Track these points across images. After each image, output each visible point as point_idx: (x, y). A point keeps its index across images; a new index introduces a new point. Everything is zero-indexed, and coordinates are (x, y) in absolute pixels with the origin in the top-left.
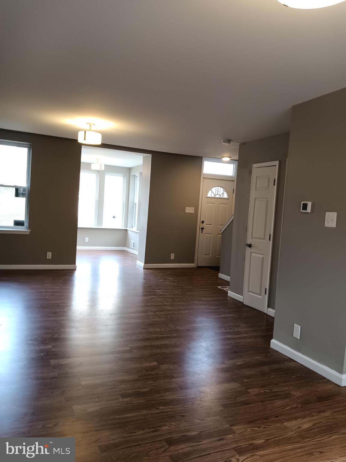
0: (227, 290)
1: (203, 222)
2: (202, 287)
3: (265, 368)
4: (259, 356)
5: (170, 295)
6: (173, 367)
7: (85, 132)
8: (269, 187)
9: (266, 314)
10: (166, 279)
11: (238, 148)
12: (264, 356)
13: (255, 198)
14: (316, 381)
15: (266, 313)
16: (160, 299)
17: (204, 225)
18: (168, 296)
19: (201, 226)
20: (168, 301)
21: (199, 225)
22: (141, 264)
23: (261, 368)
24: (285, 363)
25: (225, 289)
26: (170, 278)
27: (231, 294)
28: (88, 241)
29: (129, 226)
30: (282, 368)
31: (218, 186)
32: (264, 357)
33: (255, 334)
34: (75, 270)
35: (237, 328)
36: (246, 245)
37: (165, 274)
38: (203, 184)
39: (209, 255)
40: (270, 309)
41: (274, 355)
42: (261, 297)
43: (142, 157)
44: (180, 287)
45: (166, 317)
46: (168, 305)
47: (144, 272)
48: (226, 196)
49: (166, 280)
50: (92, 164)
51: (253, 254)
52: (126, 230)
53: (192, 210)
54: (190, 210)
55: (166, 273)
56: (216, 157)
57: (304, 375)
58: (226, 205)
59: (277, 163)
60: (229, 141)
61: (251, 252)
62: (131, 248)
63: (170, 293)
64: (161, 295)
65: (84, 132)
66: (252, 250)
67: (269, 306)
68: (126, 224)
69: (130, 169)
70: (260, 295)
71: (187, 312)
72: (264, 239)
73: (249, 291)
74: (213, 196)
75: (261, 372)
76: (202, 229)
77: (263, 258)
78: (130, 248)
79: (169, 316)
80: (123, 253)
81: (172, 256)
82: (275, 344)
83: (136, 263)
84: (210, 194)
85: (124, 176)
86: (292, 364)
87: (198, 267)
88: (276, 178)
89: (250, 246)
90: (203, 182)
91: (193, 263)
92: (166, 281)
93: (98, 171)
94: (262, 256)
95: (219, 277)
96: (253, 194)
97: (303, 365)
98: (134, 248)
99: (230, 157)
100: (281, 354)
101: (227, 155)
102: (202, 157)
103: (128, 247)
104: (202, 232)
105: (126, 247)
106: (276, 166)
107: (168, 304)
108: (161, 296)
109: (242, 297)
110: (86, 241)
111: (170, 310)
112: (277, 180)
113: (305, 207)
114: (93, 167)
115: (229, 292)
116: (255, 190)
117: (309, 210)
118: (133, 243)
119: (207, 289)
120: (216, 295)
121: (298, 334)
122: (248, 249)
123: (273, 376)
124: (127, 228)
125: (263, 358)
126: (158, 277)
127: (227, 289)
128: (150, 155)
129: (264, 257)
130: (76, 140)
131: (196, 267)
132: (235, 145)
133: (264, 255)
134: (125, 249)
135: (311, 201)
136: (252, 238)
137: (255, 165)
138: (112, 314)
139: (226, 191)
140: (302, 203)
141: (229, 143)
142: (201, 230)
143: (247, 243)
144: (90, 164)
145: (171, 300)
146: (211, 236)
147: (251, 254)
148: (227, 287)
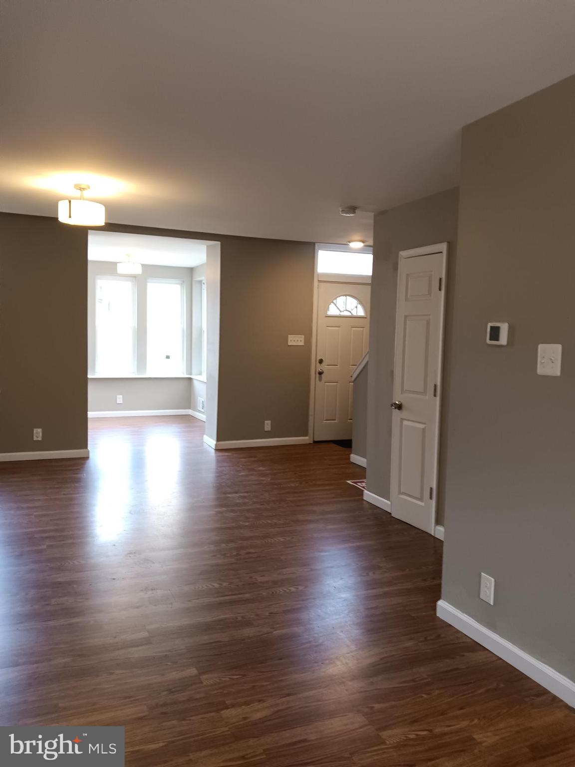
0: (363, 487)
1: (321, 361)
2: (318, 483)
3: (422, 669)
4: (411, 639)
5: (254, 503)
6: (228, 679)
7: (70, 202)
8: (430, 293)
9: (434, 537)
10: (253, 470)
11: (372, 222)
12: (422, 639)
13: (406, 317)
14: (527, 699)
15: (433, 534)
16: (232, 514)
17: (324, 367)
18: (250, 507)
19: (319, 369)
20: (248, 518)
21: (314, 367)
22: (210, 442)
23: (414, 670)
24: (464, 656)
25: (359, 485)
26: (261, 468)
27: (369, 496)
28: (121, 402)
29: (194, 371)
30: (457, 669)
31: (346, 295)
32: (421, 642)
33: (409, 585)
34: (87, 458)
35: (374, 573)
36: (392, 405)
37: (253, 459)
38: (319, 293)
39: (335, 420)
40: (441, 529)
41: (443, 636)
42: (422, 504)
43: (205, 247)
44: (276, 486)
45: (238, 554)
46: (246, 526)
47: (217, 456)
48: (360, 312)
49: (252, 473)
50: (118, 264)
51: (405, 423)
52: (190, 379)
53: (299, 340)
54: (296, 340)
55: (255, 457)
56: (338, 242)
57: (502, 685)
58: (362, 329)
59: (443, 247)
60: (353, 209)
61: (401, 419)
62: (199, 411)
63: (254, 500)
64: (237, 505)
65: (67, 202)
66: (403, 414)
67: (438, 522)
68: (189, 369)
69: (191, 271)
70: (421, 499)
71: (282, 539)
72: (424, 393)
73: (400, 493)
74: (337, 313)
75: (413, 680)
76: (320, 373)
77: (424, 430)
78: (197, 411)
79: (243, 552)
80: (187, 420)
81: (268, 425)
82: (446, 609)
83: (203, 439)
84: (333, 311)
85: (182, 284)
86: (478, 657)
87: (315, 442)
88: (444, 276)
89: (399, 407)
90: (318, 288)
91: (306, 436)
92: (252, 475)
93: (134, 277)
94: (422, 426)
95: (351, 461)
96: (402, 309)
97: (501, 659)
98: (203, 410)
99: (363, 242)
100: (458, 632)
101: (357, 236)
102: (313, 244)
103: (195, 409)
104: (320, 380)
105: (190, 409)
106: (441, 252)
107: (247, 524)
108: (236, 508)
109: (389, 503)
110: (118, 402)
111: (246, 539)
112: (446, 280)
113: (495, 333)
114: (121, 269)
115: (366, 492)
116: (406, 300)
117: (503, 339)
118: (202, 402)
119: (327, 488)
120: (341, 499)
121: (490, 593)
122: (396, 412)
123: (437, 692)
124: (191, 375)
125: (420, 644)
126: (239, 466)
127: (364, 484)
128: (218, 244)
129: (425, 427)
130: (56, 219)
131: (312, 442)
132: (367, 218)
133: (425, 424)
134: (190, 412)
135: (506, 322)
136: (403, 392)
137: (403, 254)
138: (131, 553)
139: (361, 302)
140: (490, 325)
141: (354, 212)
142: (318, 375)
143: (394, 402)
144: (115, 264)
145: (253, 515)
146: (337, 385)
147: (401, 423)
148: (364, 482)
